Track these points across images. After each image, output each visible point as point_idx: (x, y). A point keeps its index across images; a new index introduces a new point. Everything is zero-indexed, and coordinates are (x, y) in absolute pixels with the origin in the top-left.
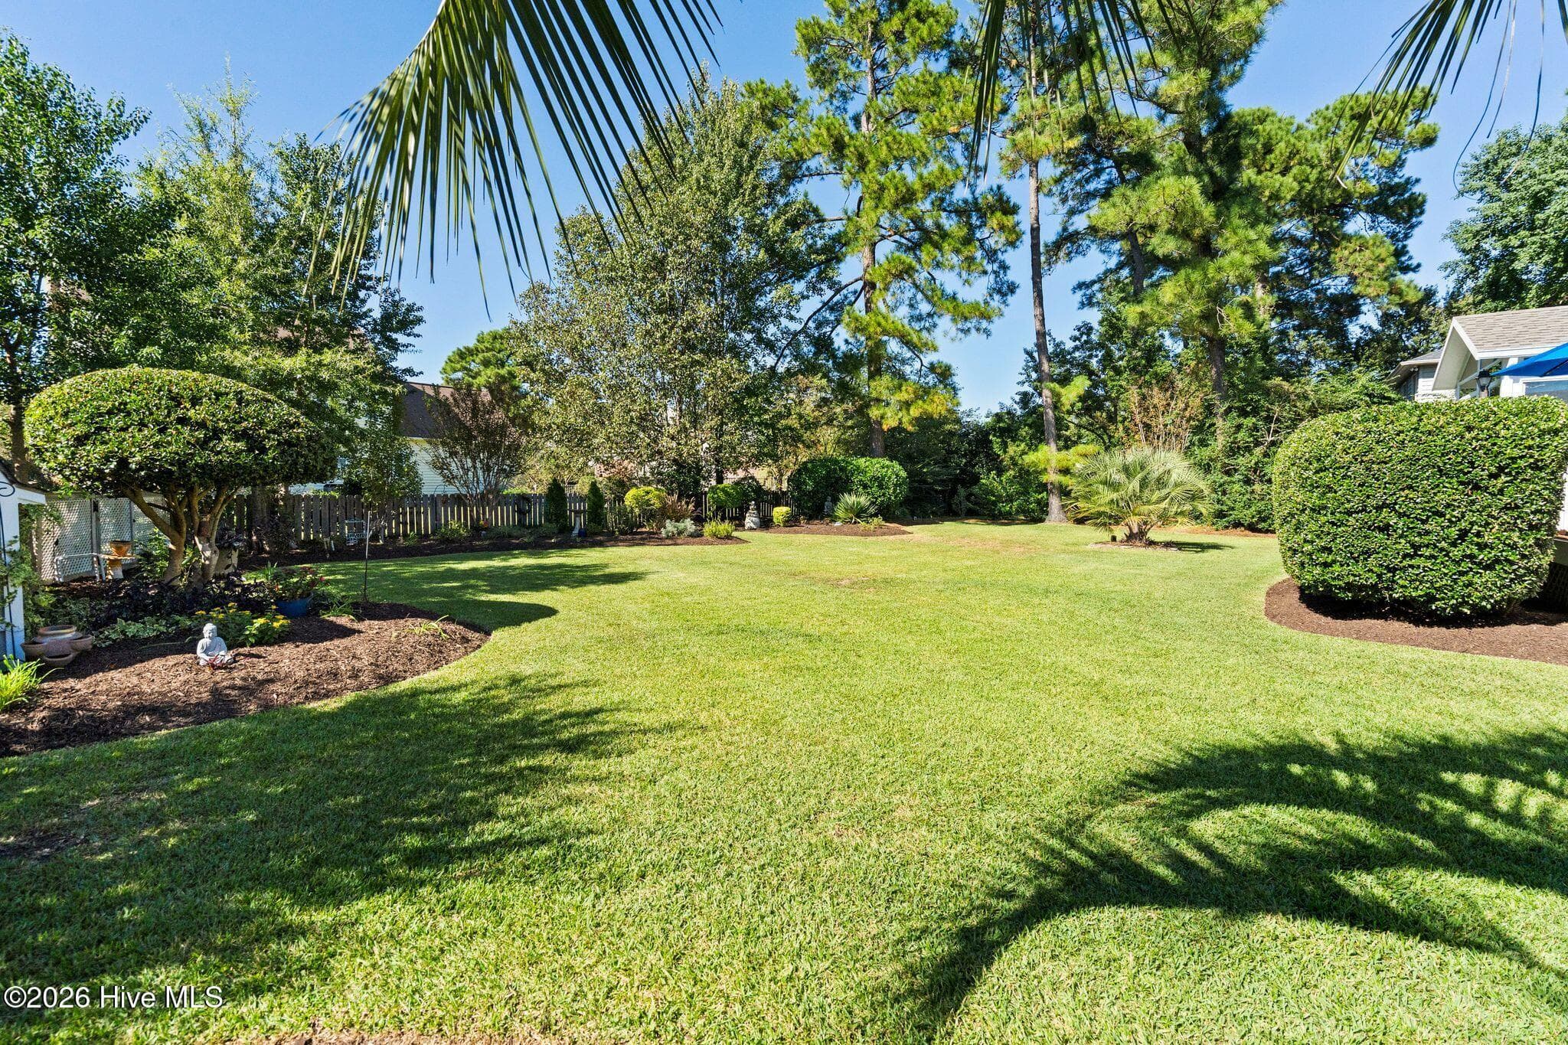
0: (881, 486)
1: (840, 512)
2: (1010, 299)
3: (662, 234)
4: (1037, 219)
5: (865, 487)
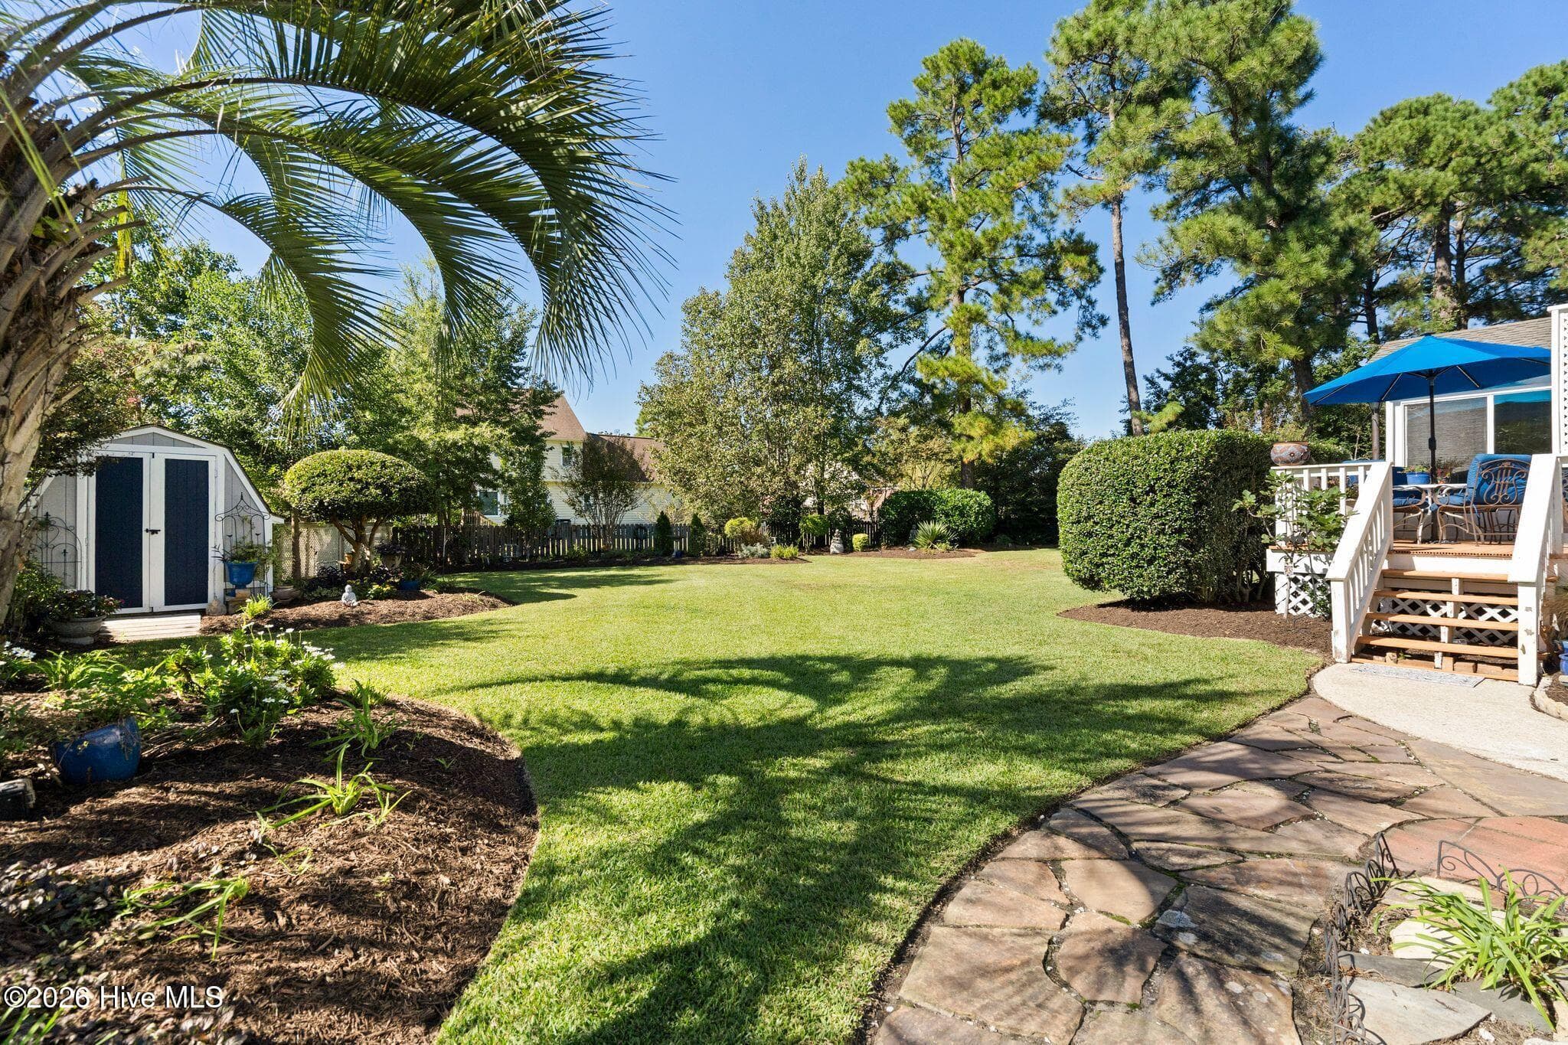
0: (962, 515)
1: (920, 539)
2: (1101, 331)
3: (757, 307)
4: (1121, 255)
5: (947, 515)
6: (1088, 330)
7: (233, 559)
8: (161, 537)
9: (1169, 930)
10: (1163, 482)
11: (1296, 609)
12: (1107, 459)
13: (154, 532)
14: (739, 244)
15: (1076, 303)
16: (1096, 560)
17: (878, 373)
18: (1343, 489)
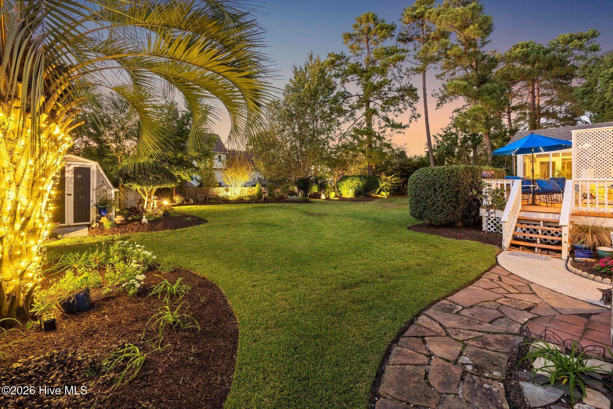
4: (425, 93)
6: (414, 119)
7: (100, 205)
8: (72, 197)
9: (463, 364)
10: (445, 184)
11: (489, 229)
12: (426, 175)
13: (70, 195)
14: (288, 82)
15: (409, 109)
16: (422, 211)
17: (338, 132)
18: (505, 188)
